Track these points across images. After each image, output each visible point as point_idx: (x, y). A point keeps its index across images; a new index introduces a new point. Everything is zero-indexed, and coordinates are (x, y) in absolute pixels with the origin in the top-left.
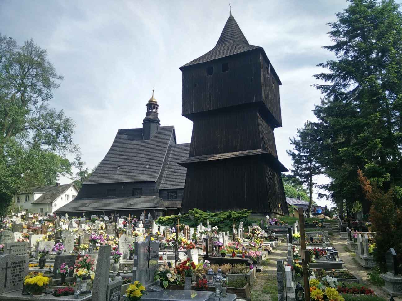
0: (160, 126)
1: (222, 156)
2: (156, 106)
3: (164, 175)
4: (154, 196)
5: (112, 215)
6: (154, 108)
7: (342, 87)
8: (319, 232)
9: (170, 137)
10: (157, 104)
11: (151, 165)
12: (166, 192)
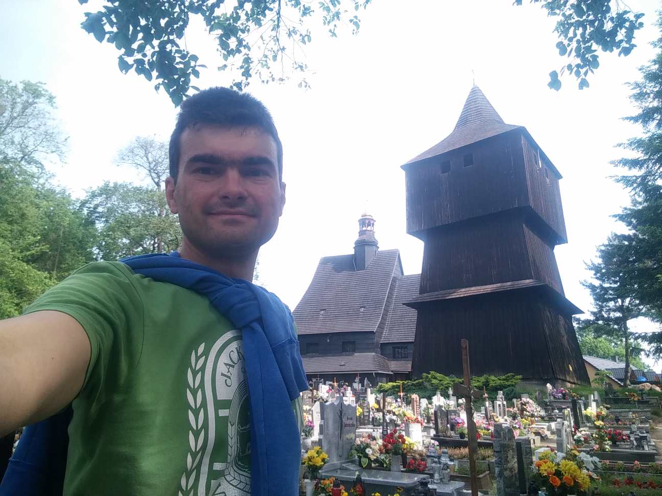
0: (379, 250)
1: (469, 292)
2: (372, 222)
3: (387, 322)
4: (374, 354)
5: (314, 380)
6: (369, 225)
7: (657, 177)
8: (634, 410)
9: (394, 265)
10: (372, 219)
11: (367, 307)
12: (391, 347)
